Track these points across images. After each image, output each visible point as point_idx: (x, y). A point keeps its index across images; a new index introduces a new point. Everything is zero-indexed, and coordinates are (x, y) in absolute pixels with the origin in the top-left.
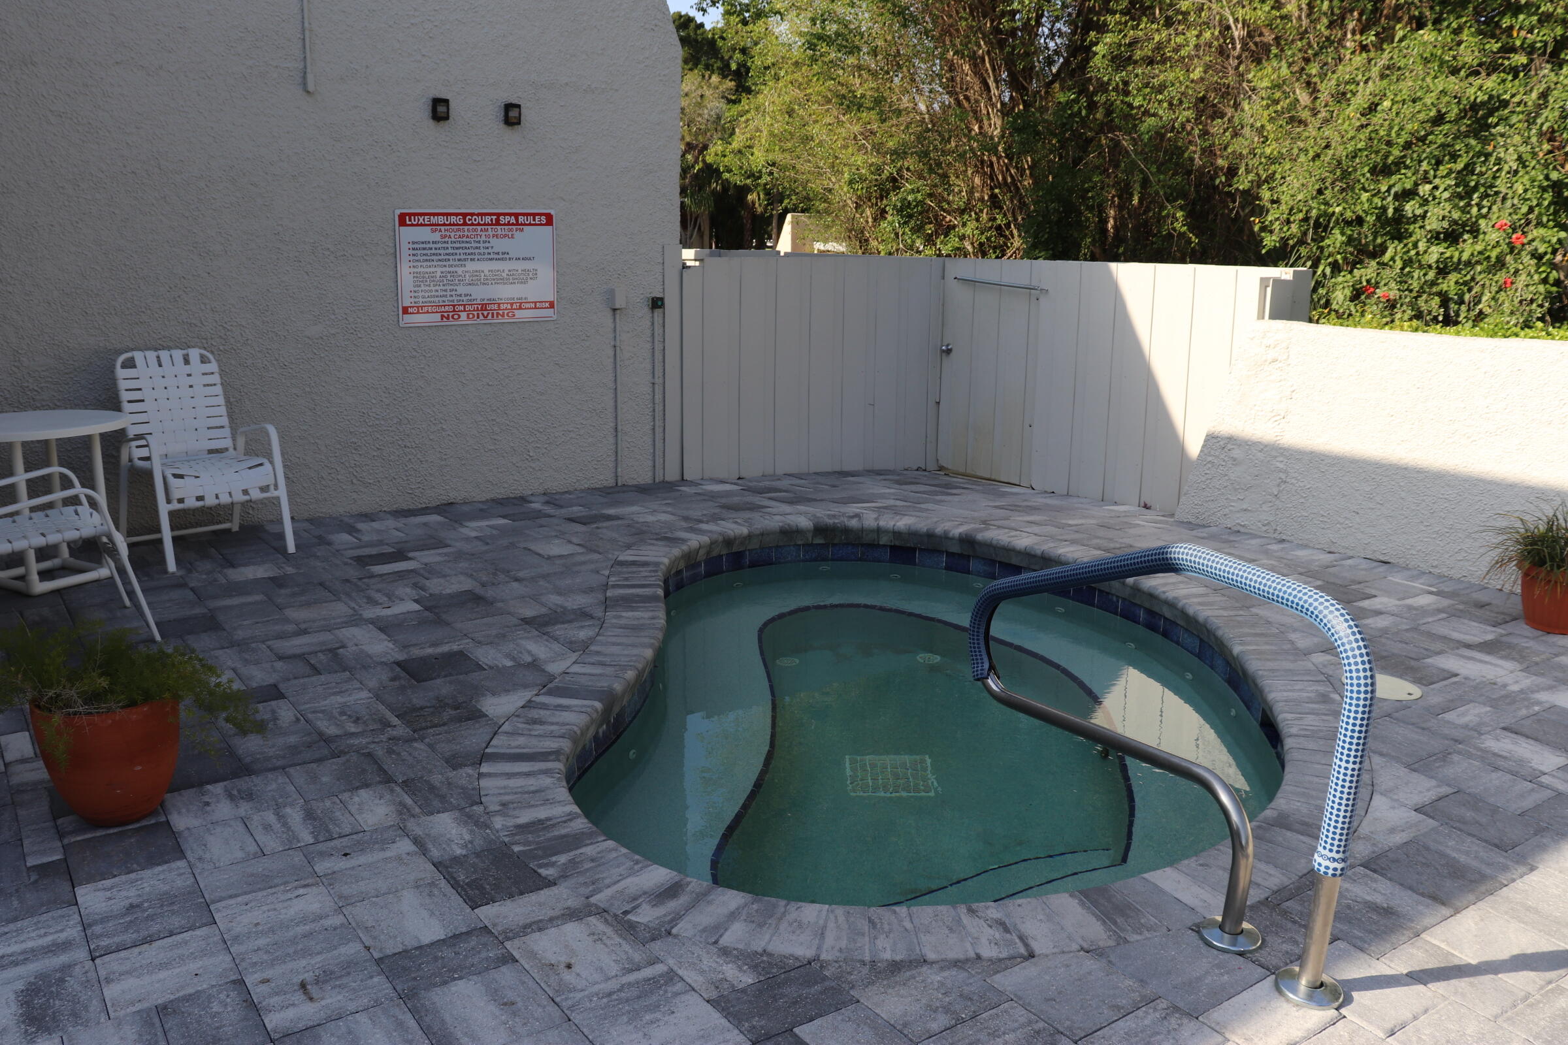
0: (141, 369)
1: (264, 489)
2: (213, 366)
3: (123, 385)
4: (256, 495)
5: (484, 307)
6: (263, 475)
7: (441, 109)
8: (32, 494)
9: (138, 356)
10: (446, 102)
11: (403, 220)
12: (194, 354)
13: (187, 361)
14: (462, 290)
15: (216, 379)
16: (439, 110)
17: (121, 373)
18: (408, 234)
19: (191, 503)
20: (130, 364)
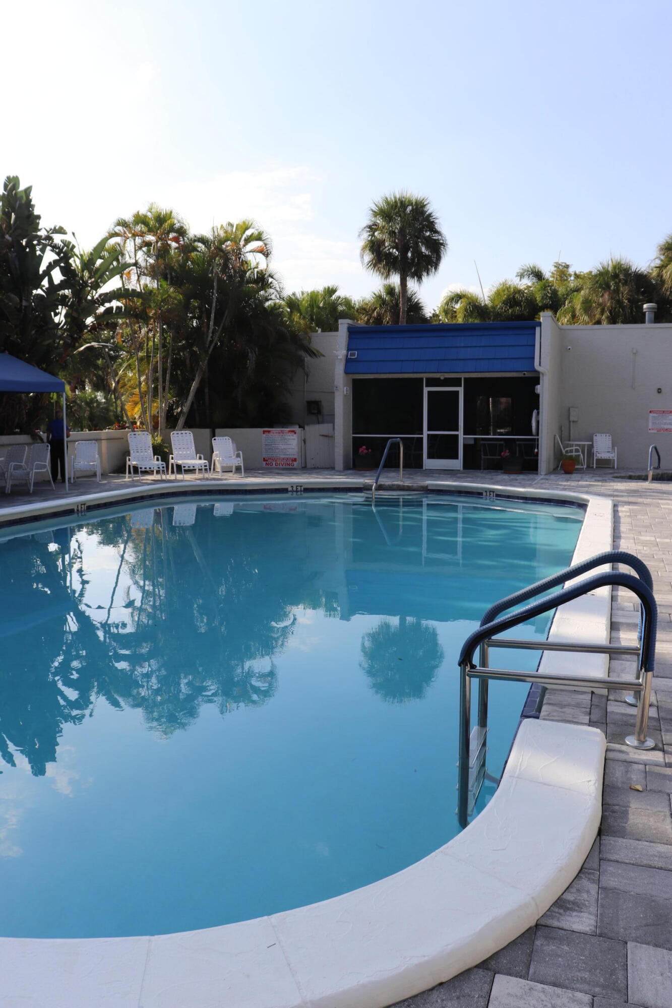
0: (598, 437)
1: (612, 457)
2: (611, 437)
3: (594, 439)
4: (611, 458)
5: (667, 430)
6: (613, 455)
7: (660, 391)
8: (575, 452)
9: (598, 434)
10: (660, 389)
11: (650, 412)
12: (607, 435)
13: (606, 436)
14: (662, 426)
15: (611, 439)
16: (659, 391)
17: (594, 437)
18: (651, 415)
19: (600, 458)
20: (596, 436)
